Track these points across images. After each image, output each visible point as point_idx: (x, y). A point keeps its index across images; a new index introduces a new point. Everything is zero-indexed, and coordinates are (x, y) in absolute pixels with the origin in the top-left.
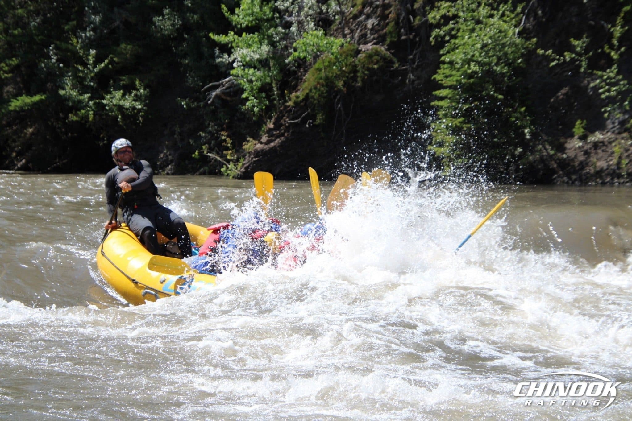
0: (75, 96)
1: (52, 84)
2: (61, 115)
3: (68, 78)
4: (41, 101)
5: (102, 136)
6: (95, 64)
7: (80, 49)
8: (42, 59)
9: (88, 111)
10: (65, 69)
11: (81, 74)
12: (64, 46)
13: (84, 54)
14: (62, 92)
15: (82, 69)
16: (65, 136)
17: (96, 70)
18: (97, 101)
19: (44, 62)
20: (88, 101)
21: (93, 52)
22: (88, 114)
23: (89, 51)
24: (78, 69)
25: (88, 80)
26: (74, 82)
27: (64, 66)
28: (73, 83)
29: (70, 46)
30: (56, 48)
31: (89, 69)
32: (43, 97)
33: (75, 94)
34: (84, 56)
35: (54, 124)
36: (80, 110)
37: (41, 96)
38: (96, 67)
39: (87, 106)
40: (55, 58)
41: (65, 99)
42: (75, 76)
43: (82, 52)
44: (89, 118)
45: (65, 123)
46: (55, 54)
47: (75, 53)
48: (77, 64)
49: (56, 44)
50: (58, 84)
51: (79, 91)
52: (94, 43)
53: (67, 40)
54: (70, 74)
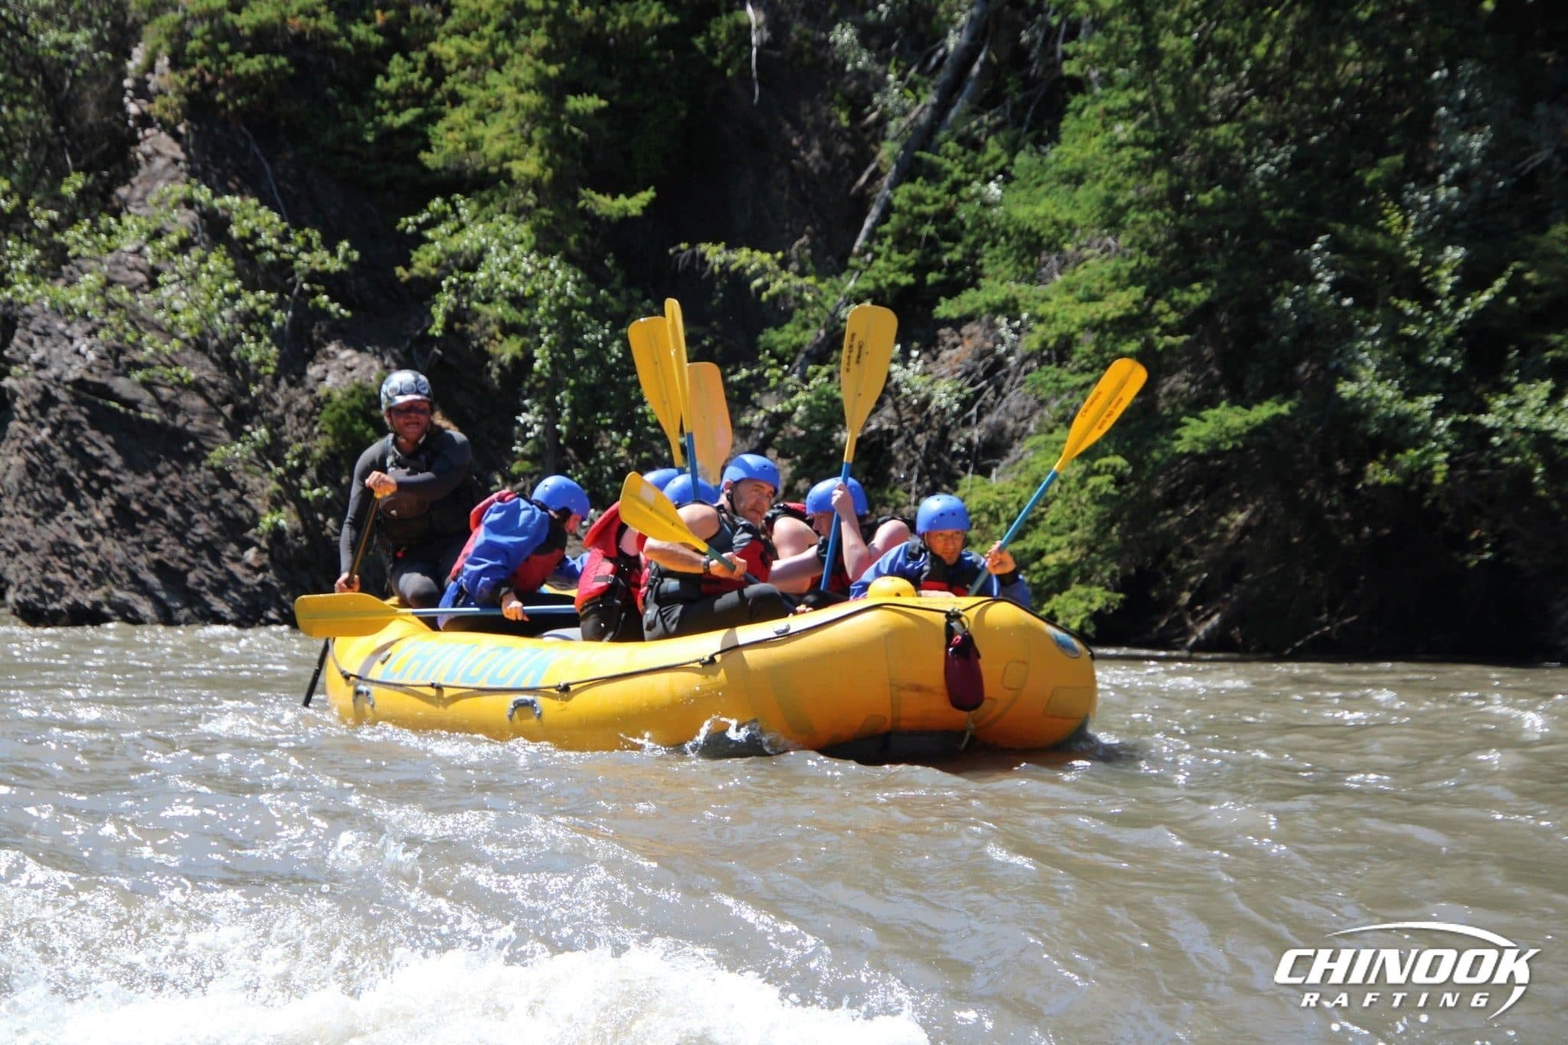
0: (1391, 401)
1: (1315, 366)
2: (1340, 465)
3: (1369, 345)
4: (1277, 419)
5: (1473, 536)
6: (1459, 294)
7: (1413, 245)
8: (1287, 284)
9: (1432, 451)
10: (1360, 313)
11: (1411, 330)
12: (1358, 236)
13: (1423, 263)
14: (1347, 389)
15: (1418, 313)
16: (1351, 537)
17: (1461, 314)
18: (1465, 418)
19: (1292, 295)
20: (1434, 418)
21: (1454, 254)
22: (1431, 465)
23: (1441, 251)
24: (1400, 312)
25: (1434, 350)
26: (1387, 355)
27: (1355, 306)
28: (1384, 361)
29: (1379, 239)
30: (1336, 245)
31: (1438, 310)
32: (1284, 409)
33: (1390, 394)
34: (1426, 269)
35: (1318, 496)
36: (1402, 451)
37: (1280, 404)
38: (1463, 305)
39: (1425, 435)
40: (1328, 279)
41: (1355, 412)
42: (1392, 336)
43: (1416, 256)
44: (1431, 477)
45: (1349, 493)
46: (1331, 266)
47: (1393, 261)
48: (1400, 298)
49: (1333, 233)
50: (1333, 365)
51: (1402, 386)
52: (1461, 225)
53: (1370, 218)
54: (1374, 330)
